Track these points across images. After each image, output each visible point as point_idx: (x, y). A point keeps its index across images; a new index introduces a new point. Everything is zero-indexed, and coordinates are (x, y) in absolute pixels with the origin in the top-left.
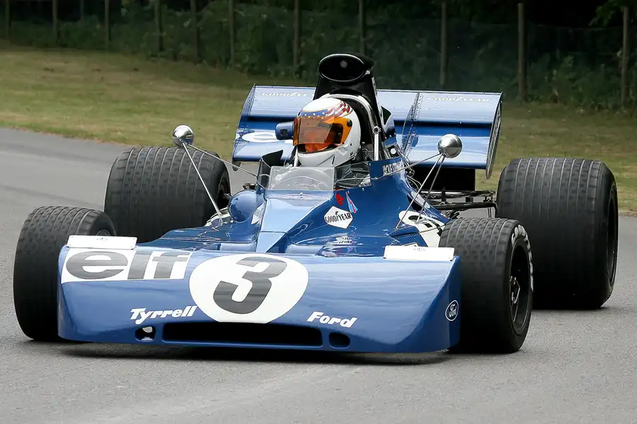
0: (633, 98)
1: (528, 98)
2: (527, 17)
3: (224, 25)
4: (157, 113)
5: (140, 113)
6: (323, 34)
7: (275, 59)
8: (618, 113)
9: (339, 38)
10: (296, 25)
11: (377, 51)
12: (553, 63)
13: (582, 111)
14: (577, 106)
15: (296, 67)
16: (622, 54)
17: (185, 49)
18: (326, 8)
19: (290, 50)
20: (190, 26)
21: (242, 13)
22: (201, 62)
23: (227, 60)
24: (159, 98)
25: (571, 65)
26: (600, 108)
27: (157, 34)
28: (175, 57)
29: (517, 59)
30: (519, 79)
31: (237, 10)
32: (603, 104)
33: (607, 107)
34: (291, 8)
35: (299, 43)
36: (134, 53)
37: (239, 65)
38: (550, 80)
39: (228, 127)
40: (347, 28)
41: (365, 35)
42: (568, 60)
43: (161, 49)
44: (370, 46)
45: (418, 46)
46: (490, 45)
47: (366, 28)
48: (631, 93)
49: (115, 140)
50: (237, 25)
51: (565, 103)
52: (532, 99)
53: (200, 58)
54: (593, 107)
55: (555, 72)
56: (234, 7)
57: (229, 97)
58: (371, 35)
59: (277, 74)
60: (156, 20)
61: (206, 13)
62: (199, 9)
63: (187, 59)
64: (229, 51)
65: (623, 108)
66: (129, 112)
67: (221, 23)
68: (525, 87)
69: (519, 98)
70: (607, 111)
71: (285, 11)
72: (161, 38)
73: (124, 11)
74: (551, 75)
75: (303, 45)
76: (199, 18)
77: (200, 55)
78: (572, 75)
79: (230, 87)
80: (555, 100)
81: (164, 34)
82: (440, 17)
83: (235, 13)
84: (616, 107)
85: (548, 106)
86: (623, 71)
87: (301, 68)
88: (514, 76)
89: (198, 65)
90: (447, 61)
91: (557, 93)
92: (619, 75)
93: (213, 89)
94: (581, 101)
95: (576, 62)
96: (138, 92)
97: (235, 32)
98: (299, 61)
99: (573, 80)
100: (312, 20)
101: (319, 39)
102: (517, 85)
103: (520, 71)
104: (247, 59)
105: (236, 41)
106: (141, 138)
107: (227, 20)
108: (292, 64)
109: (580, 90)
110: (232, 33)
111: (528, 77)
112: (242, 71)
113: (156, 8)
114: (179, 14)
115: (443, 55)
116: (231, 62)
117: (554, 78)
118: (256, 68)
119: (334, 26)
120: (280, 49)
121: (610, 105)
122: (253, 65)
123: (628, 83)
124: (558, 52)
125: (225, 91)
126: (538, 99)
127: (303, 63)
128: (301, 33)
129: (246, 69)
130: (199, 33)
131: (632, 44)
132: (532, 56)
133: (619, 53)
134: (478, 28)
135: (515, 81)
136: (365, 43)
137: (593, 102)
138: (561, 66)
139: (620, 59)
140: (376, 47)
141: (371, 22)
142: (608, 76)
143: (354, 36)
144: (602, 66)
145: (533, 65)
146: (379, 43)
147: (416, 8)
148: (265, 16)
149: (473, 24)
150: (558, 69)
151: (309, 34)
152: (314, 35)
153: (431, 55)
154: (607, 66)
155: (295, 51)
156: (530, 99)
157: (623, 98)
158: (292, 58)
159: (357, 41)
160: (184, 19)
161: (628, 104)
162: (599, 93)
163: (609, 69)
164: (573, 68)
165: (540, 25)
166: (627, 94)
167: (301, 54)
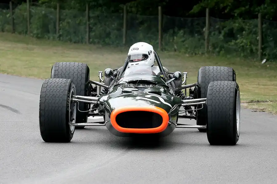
0: (210, 49)
2: (163, 13)
3: (25, 16)
6: (70, 20)
7: (48, 32)
8: (204, 56)
9: (77, 22)
10: (58, 16)
11: (94, 28)
12: (174, 34)
13: (187, 55)
14: (185, 53)
15: (58, 35)
17: (8, 27)
18: (71, 8)
19: (55, 27)
20: (10, 16)
21: (33, 11)
23: (26, 32)
25: (182, 34)
26: (196, 54)
28: (3, 31)
29: (158, 32)
30: (159, 41)
31: (31, 9)
32: (197, 52)
33: (199, 54)
34: (55, 8)
35: (59, 24)
37: (32, 34)
38: (173, 41)
39: (27, 62)
40: (81, 18)
41: (89, 21)
42: (182, 31)
44: (91, 26)
45: (113, 26)
46: (146, 25)
47: (89, 18)
48: (210, 47)
50: (31, 16)
51: (180, 52)
53: (14, 31)
54: (192, 54)
55: (175, 38)
56: (30, 8)
57: (27, 49)
58: (92, 21)
59: (49, 38)
61: (17, 10)
62: (13, 9)
63: (8, 31)
64: (27, 28)
65: (206, 54)
67: (23, 15)
68: (162, 44)
69: (159, 49)
70: (198, 55)
71: (53, 9)
74: (174, 39)
75: (61, 25)
76: (13, 13)
77: (14, 30)
78: (183, 39)
79: (27, 44)
80: (175, 50)
82: (123, 12)
83: (30, 12)
84: (203, 54)
85: (172, 53)
86: (206, 37)
87: (60, 36)
88: (156, 39)
89: (13, 34)
90: (126, 32)
91: (176, 47)
92: (204, 40)
93: (20, 45)
94: (187, 51)
95: (184, 33)
97: (30, 19)
98: (59, 32)
99: (183, 41)
100: (65, 14)
101: (68, 23)
102: (158, 43)
103: (160, 37)
104: (35, 32)
105: (30, 23)
107: (26, 14)
108: (56, 34)
109: (187, 45)
110: (28, 19)
111: (163, 40)
112: (33, 37)
114: (4, 11)
115: (124, 30)
116: (28, 32)
117: (175, 41)
118: (39, 35)
119: (75, 17)
120: (51, 27)
121: (200, 53)
122: (38, 34)
123: (208, 43)
124: (176, 29)
125: (25, 46)
126: (168, 50)
127: (61, 33)
128: (60, 20)
129: (35, 36)
130: (13, 19)
131: (210, 25)
132: (165, 30)
133: (204, 29)
134: (140, 17)
135: (157, 41)
136: (89, 25)
137: (192, 51)
138: (178, 35)
139: (205, 32)
140: (94, 26)
141: (91, 15)
142: (199, 40)
143: (84, 21)
144: (196, 35)
145: (165, 35)
146: (95, 24)
147: (112, 9)
148: (43, 12)
149: (138, 16)
150: (177, 36)
151: (64, 20)
152: (66, 21)
153: (119, 30)
154: (198, 35)
155: (57, 28)
156: (164, 50)
157: (206, 49)
158: (56, 31)
159: (85, 24)
160: (7, 14)
161: (208, 52)
162: (195, 47)
163: (199, 37)
164: (183, 36)
165: (169, 17)
166: (208, 48)
167: (60, 29)
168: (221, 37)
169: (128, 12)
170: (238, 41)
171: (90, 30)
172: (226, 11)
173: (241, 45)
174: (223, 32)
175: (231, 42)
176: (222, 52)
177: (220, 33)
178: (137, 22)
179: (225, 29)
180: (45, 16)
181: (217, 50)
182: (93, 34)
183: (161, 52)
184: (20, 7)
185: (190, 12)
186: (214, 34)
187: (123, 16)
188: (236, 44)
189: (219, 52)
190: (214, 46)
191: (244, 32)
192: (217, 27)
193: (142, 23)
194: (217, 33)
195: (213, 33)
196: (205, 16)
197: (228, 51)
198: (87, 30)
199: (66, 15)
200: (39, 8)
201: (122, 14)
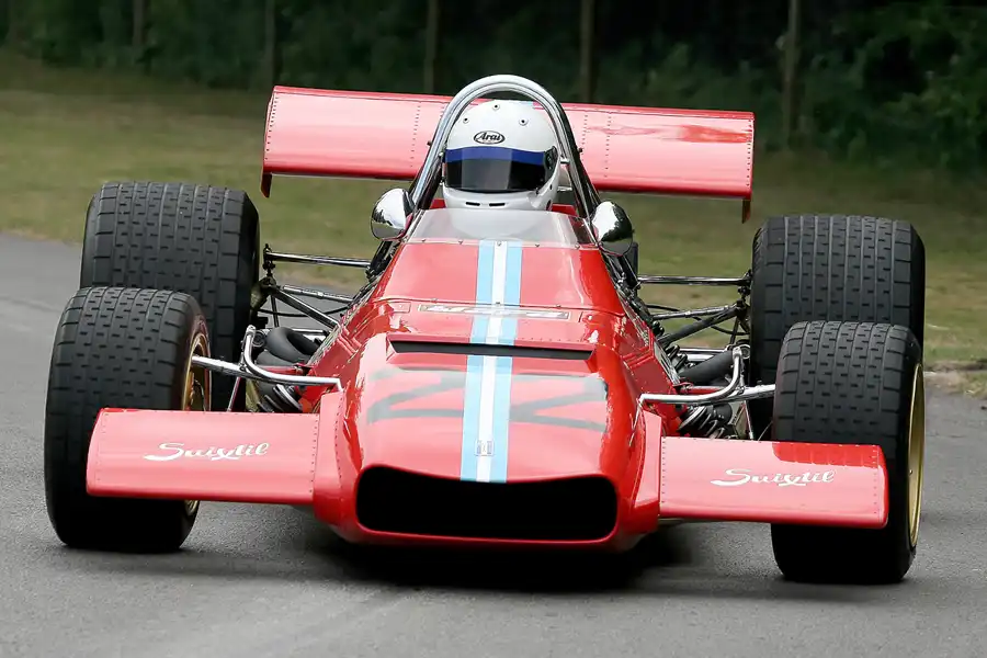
0: (805, 131)
7: (97, 33)
8: (775, 160)
11: (300, 22)
12: (650, 58)
15: (138, 49)
16: (786, 44)
19: (128, 15)
25: (683, 62)
29: (578, 46)
35: (146, 4)
37: (25, 44)
42: (680, 52)
44: (286, 12)
46: (524, 16)
48: (803, 119)
55: (653, 75)
59: (99, 63)
65: (785, 150)
74: (646, 82)
75: (154, 7)
78: (687, 82)
86: (788, 77)
87: (150, 54)
90: (440, 47)
92: (779, 86)
95: (693, 57)
98: (144, 38)
103: (584, 70)
104: (41, 33)
108: (131, 45)
112: (30, 54)
115: (430, 33)
116: (11, 35)
118: (58, 51)
120: (108, 14)
122: (52, 44)
124: (658, 39)
127: (153, 42)
129: (40, 51)
131: (807, 25)
133: (780, 42)
136: (278, 7)
138: (666, 63)
139: (782, 53)
140: (297, 13)
142: (757, 87)
144: (745, 65)
145: (610, 60)
146: (304, 6)
150: (659, 69)
153: (407, 33)
154: (752, 67)
155: (138, 20)
157: (785, 129)
158: (130, 32)
161: (796, 143)
163: (758, 74)
164: (688, 70)
166: (794, 124)
167: (147, 26)
168: (855, 76)
170: (929, 96)
171: (284, 32)
173: (940, 114)
174: (861, 56)
175: (897, 99)
176: (857, 143)
177: (849, 58)
179: (871, 43)
181: (835, 133)
182: (292, 50)
186: (824, 64)
188: (918, 109)
189: (842, 144)
190: (825, 117)
191: (955, 60)
192: (836, 31)
194: (835, 57)
195: (818, 59)
197: (883, 141)
198: (270, 28)
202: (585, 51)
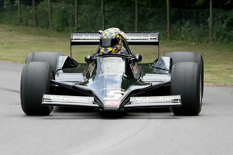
0: (214, 38)
1: (171, 39)
2: (171, 6)
3: (47, 12)
4: (20, 48)
5: (12, 48)
6: (87, 15)
7: (68, 25)
8: (209, 44)
9: (94, 16)
11: (109, 21)
12: (182, 24)
13: (194, 44)
14: (192, 41)
15: (76, 28)
16: (210, 20)
17: (31, 22)
18: (88, 4)
19: (74, 21)
20: (32, 12)
21: (54, 7)
22: (37, 27)
23: (48, 26)
24: (20, 42)
25: (188, 25)
26: (201, 42)
27: (19, 16)
28: (27, 25)
29: (167, 23)
30: (168, 30)
31: (52, 6)
32: (202, 41)
33: (204, 42)
34: (74, 4)
35: (77, 18)
36: (9, 23)
37: (53, 28)
38: (180, 31)
40: (97, 12)
41: (104, 15)
42: (188, 23)
43: (21, 22)
44: (106, 19)
45: (126, 18)
46: (155, 17)
47: (104, 11)
48: (214, 35)
49: (3, 60)
50: (52, 11)
51: (187, 40)
52: (174, 39)
53: (37, 25)
54: (198, 42)
55: (182, 28)
56: (50, 4)
57: (49, 41)
58: (107, 14)
59: (68, 31)
60: (19, 10)
61: (39, 7)
62: (36, 5)
63: (32, 26)
64: (48, 22)
65: (210, 42)
66: (8, 48)
67: (45, 11)
68: (170, 34)
69: (168, 38)
70: (204, 43)
71: (71, 5)
72: (21, 17)
73: (5, 6)
75: (79, 19)
76: (36, 9)
77: (37, 24)
78: (189, 29)
79: (49, 36)
80: (183, 39)
81: (22, 16)
82: (134, 6)
83: (51, 7)
84: (208, 42)
85: (180, 42)
86: (210, 27)
87: (79, 28)
88: (166, 29)
89: (36, 28)
90: (138, 24)
91: (183, 36)
92: (209, 29)
93: (42, 38)
94: (193, 39)
95: (191, 23)
96: (12, 40)
97: (51, 14)
98: (77, 26)
99: (190, 31)
100: (82, 9)
101: (86, 17)
102: (167, 33)
103: (168, 27)
104: (56, 26)
105: (51, 18)
106: (13, 58)
107: (48, 10)
108: (75, 27)
109: (193, 35)
110: (49, 14)
111: (172, 30)
112: (54, 30)
113: (19, 5)
114: (28, 7)
115: (136, 22)
116: (50, 26)
117: (182, 31)
118: (60, 29)
119: (91, 11)
120: (70, 21)
121: (205, 41)
122: (58, 28)
123: (212, 32)
124: (183, 20)
125: (46, 38)
126: (176, 39)
127: (79, 26)
128: (78, 14)
129: (56, 29)
130: (36, 15)
131: (214, 15)
132: (173, 21)
133: (208, 20)
134: (150, 10)
135: (166, 31)
136: (104, 18)
137: (198, 40)
138: (185, 25)
139: (209, 22)
140: (108, 19)
141: (106, 9)
142: (204, 29)
143: (100, 15)
144: (201, 25)
145: (173, 25)
146: (110, 17)
147: (125, 3)
148: (63, 8)
149: (148, 9)
150: (184, 27)
151: (81, 14)
152: (83, 15)
153: (131, 22)
154: (203, 25)
155: (76, 21)
156: (172, 39)
157: (210, 38)
158: (74, 24)
159: (101, 17)
160: (30, 10)
161: (213, 40)
162: (201, 36)
163: (204, 26)
164: (190, 26)
165: (176, 9)
166: (212, 36)
167: (78, 23)
168: (224, 26)
169: (139, 6)
171: (106, 22)
172: (228, 3)
174: (225, 22)
176: (225, 40)
177: (223, 22)
178: (148, 14)
179: (227, 19)
180: (65, 11)
181: (221, 38)
183: (170, 41)
184: (42, 3)
185: (195, 4)
186: (218, 24)
187: (135, 10)
189: (222, 40)
190: (218, 35)
192: (220, 17)
193: (152, 15)
194: (220, 22)
195: (217, 23)
196: (209, 7)
198: (103, 23)
199: (84, 10)
200: (59, 4)
201: (133, 8)
202: (168, 23)
